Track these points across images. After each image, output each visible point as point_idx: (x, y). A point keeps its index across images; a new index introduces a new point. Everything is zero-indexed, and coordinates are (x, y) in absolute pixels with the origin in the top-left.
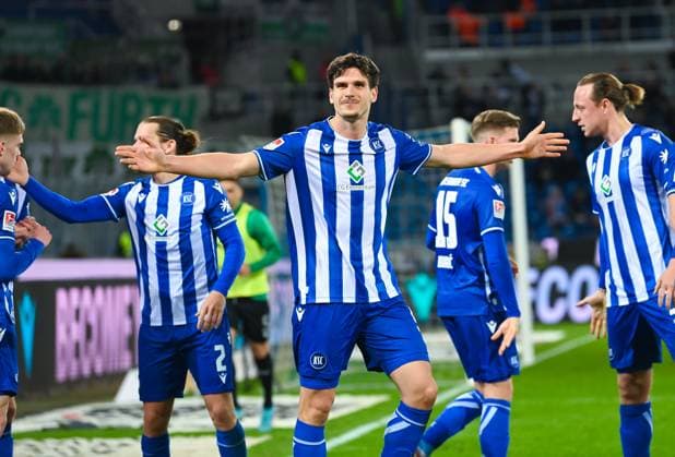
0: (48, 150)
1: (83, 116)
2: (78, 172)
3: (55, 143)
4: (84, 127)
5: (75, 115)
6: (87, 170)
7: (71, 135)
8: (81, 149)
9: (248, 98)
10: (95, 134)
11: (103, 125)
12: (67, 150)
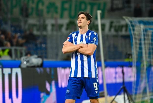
0: (53, 22)
1: (66, 9)
2: (64, 29)
3: (56, 19)
4: (66, 13)
5: (63, 9)
6: (67, 29)
7: (62, 17)
8: (65, 21)
10: (70, 16)
11: (73, 13)
12: (60, 21)
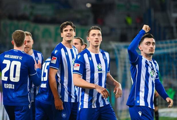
9: (112, 29)
